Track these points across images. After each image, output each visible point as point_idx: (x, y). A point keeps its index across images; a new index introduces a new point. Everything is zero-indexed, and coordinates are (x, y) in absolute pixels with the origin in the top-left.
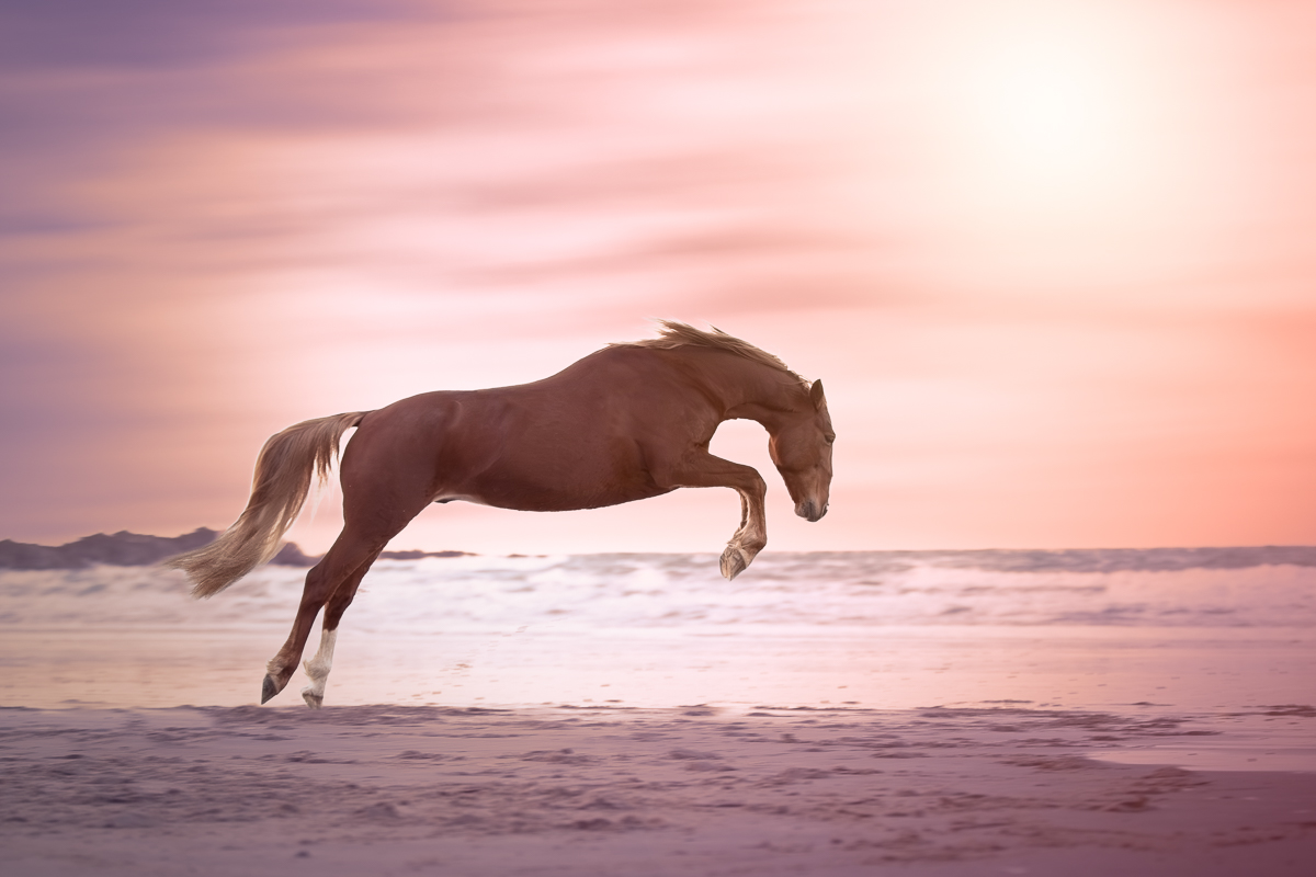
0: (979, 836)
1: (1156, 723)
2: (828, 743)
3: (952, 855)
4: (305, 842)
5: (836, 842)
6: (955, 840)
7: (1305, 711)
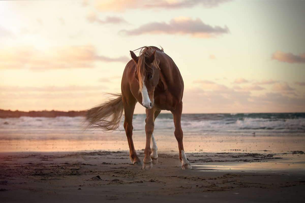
0: (229, 185)
1: (268, 155)
2: (195, 161)
3: (222, 190)
4: (80, 186)
5: (197, 186)
6: (223, 186)
7: (301, 152)
